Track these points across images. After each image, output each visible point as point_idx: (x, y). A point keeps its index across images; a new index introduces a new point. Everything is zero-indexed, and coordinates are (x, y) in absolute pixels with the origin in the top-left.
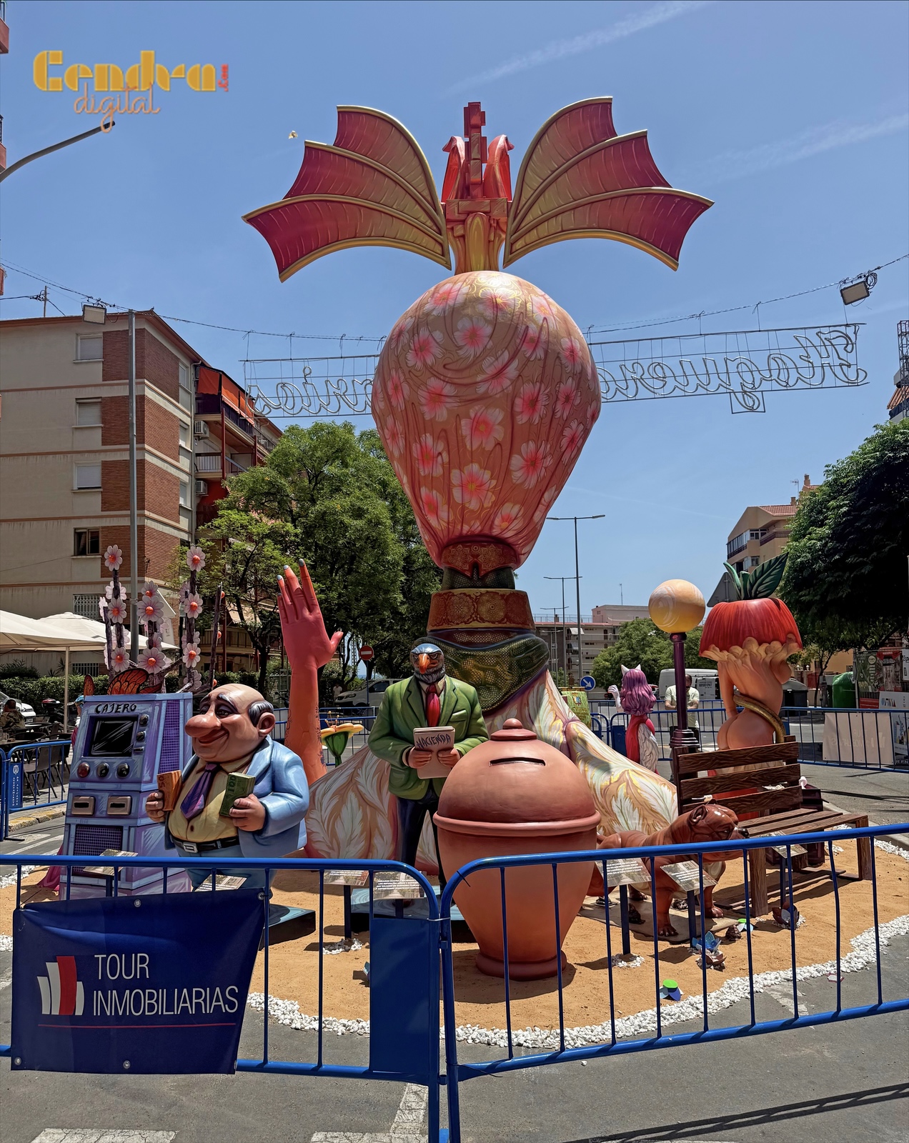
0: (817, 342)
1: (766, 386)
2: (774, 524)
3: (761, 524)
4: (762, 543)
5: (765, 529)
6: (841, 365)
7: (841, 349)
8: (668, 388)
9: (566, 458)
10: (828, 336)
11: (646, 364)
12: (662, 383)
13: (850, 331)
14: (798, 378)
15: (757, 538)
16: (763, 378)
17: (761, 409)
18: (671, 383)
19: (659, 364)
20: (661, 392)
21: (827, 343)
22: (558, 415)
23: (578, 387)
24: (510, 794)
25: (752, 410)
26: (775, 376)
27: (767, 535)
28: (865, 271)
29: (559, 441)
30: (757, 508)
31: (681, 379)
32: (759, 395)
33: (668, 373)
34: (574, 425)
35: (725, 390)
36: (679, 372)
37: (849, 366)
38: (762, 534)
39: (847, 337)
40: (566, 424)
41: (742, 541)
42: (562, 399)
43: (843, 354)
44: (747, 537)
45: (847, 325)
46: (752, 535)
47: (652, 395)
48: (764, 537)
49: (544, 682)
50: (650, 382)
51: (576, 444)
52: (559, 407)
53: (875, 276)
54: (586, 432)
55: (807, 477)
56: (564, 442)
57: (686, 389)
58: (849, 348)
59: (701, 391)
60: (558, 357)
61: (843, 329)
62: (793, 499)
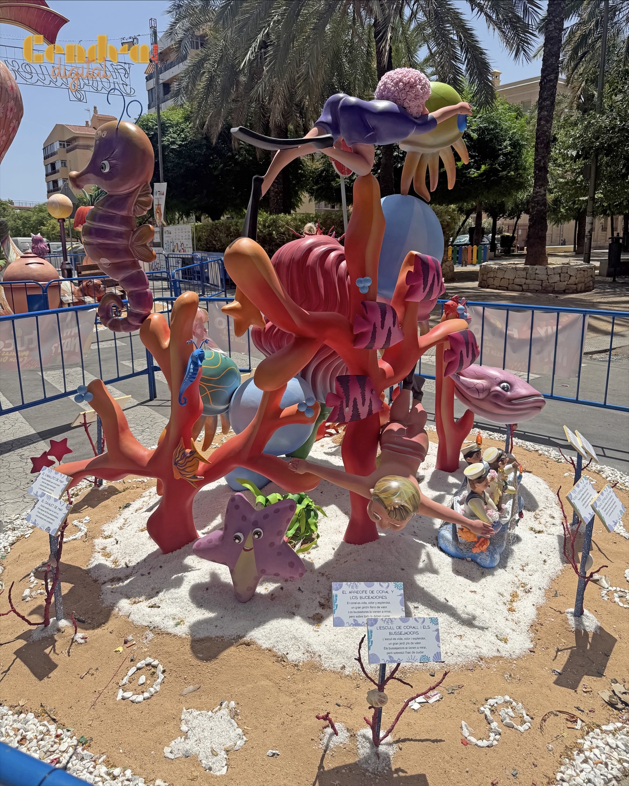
0: (111, 70)
1: (86, 88)
2: (75, 139)
3: (67, 138)
4: (68, 151)
5: (69, 142)
6: (123, 84)
7: (122, 75)
8: (34, 80)
9: (11, 137)
10: (116, 67)
11: (20, 63)
12: (30, 76)
13: (127, 66)
14: (102, 87)
15: (64, 147)
16: (85, 84)
17: (84, 101)
18: (35, 78)
19: (28, 64)
20: (30, 80)
21: (116, 71)
22: (8, 117)
23: (15, 104)
24: (35, 274)
25: (80, 100)
26: (91, 84)
27: (71, 146)
28: (133, 36)
29: (8, 129)
30: (62, 126)
31: (41, 76)
32: (83, 92)
33: (33, 71)
34: (14, 121)
35: (65, 87)
36: (39, 72)
37: (127, 85)
38: (68, 145)
39: (125, 69)
40: (11, 122)
41: (54, 147)
42: (9, 110)
43: (124, 78)
44: (57, 146)
45: (125, 63)
46: (60, 144)
47: (25, 82)
48: (69, 147)
49: (9, 240)
50: (23, 74)
51: (15, 130)
52: (8, 113)
53: (137, 40)
54: (19, 124)
55: (95, 108)
56: (11, 129)
57: (44, 82)
58: (126, 76)
59: (52, 84)
60: (7, 90)
61: (123, 65)
62: (87, 122)
